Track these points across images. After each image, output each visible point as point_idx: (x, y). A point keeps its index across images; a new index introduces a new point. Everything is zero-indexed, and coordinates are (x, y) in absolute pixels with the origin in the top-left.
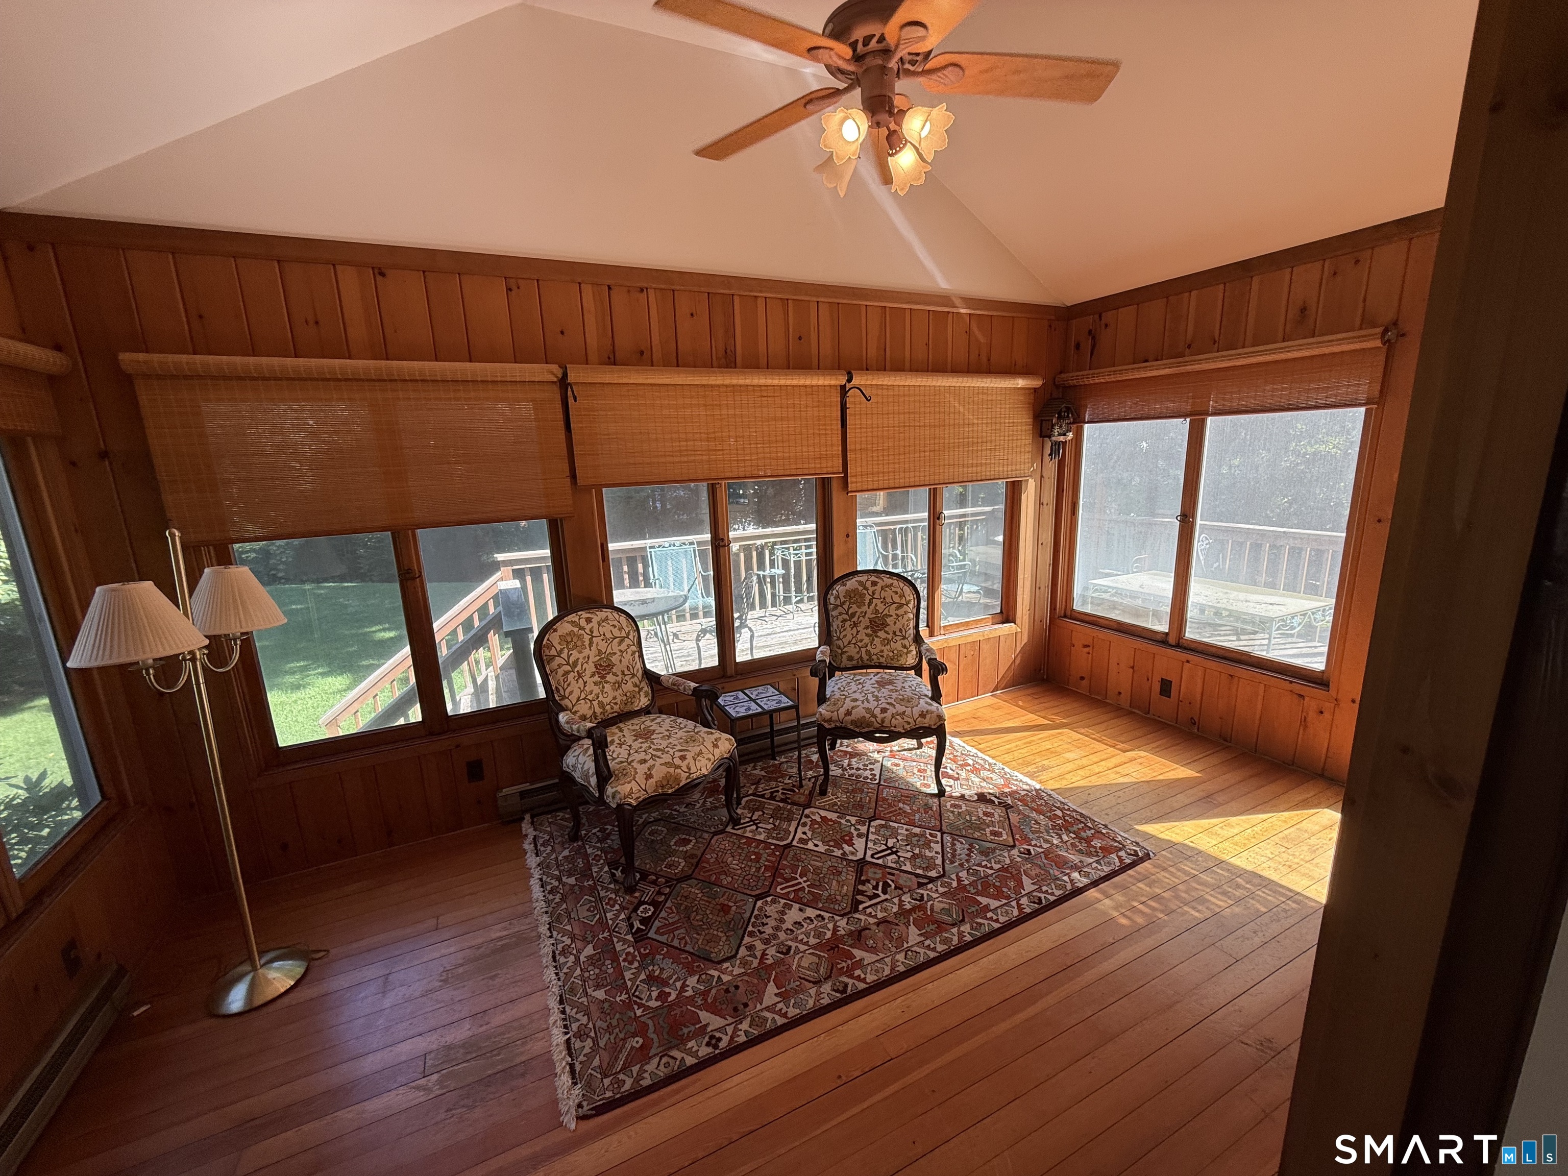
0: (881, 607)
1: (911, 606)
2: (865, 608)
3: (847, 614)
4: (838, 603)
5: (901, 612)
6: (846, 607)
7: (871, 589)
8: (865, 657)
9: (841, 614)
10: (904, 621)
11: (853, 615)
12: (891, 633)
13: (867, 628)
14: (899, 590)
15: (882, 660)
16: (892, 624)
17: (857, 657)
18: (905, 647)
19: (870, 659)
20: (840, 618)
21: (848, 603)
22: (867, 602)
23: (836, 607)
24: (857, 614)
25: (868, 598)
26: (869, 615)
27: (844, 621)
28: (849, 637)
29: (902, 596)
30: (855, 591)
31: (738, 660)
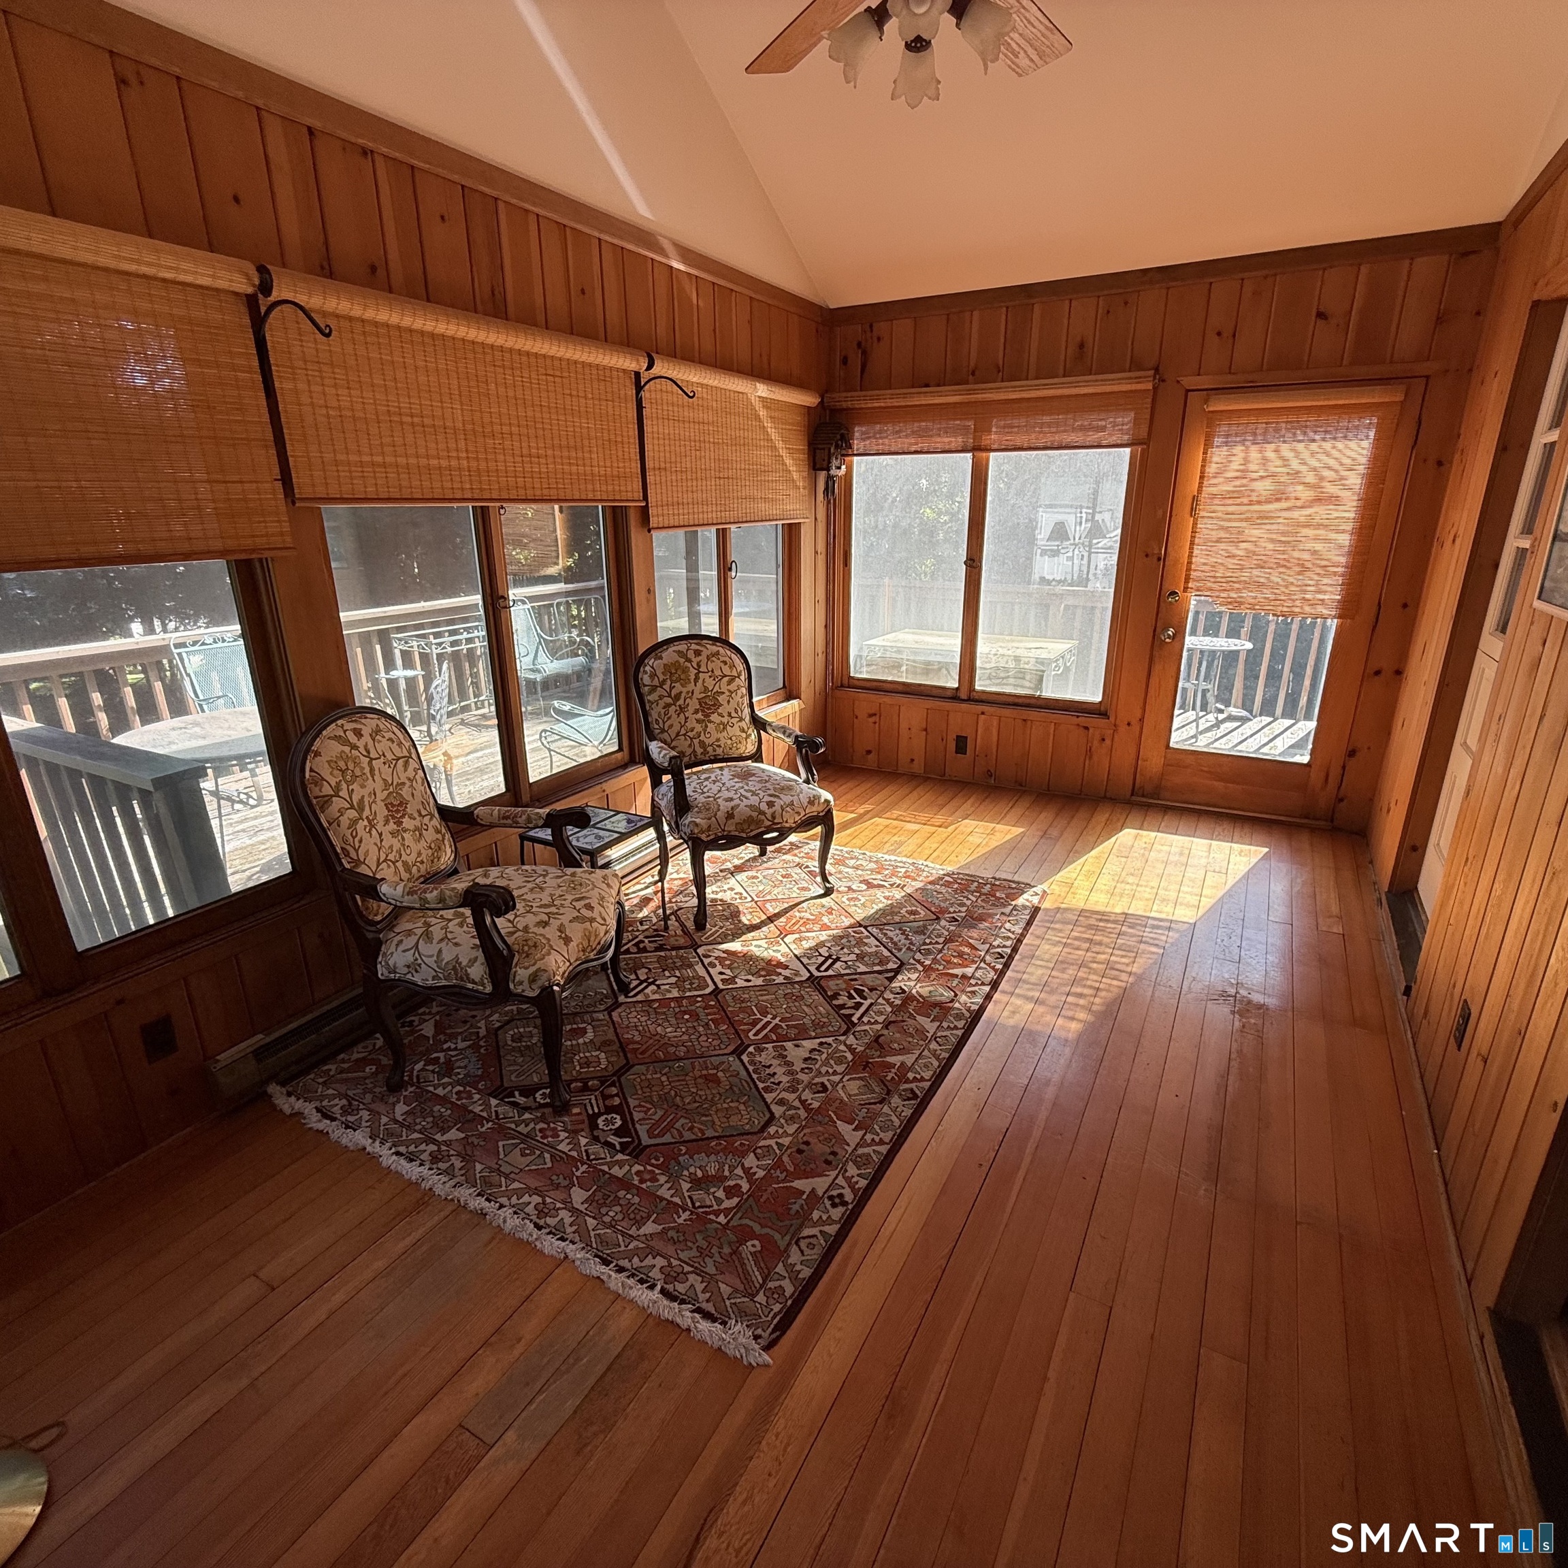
0: (710, 683)
1: (742, 678)
2: (691, 687)
3: (670, 696)
4: (656, 682)
5: (733, 687)
6: (667, 687)
7: (695, 660)
8: (699, 750)
9: (661, 697)
10: (738, 698)
11: (678, 697)
12: (725, 714)
13: (696, 712)
14: (727, 659)
15: (719, 751)
16: (725, 703)
17: (689, 751)
18: (743, 730)
19: (705, 752)
20: (661, 703)
21: (669, 682)
22: (692, 677)
23: (653, 689)
24: (683, 695)
25: (693, 672)
26: (697, 695)
27: (667, 706)
28: (676, 728)
29: (733, 666)
30: (676, 665)
31: (531, 781)
